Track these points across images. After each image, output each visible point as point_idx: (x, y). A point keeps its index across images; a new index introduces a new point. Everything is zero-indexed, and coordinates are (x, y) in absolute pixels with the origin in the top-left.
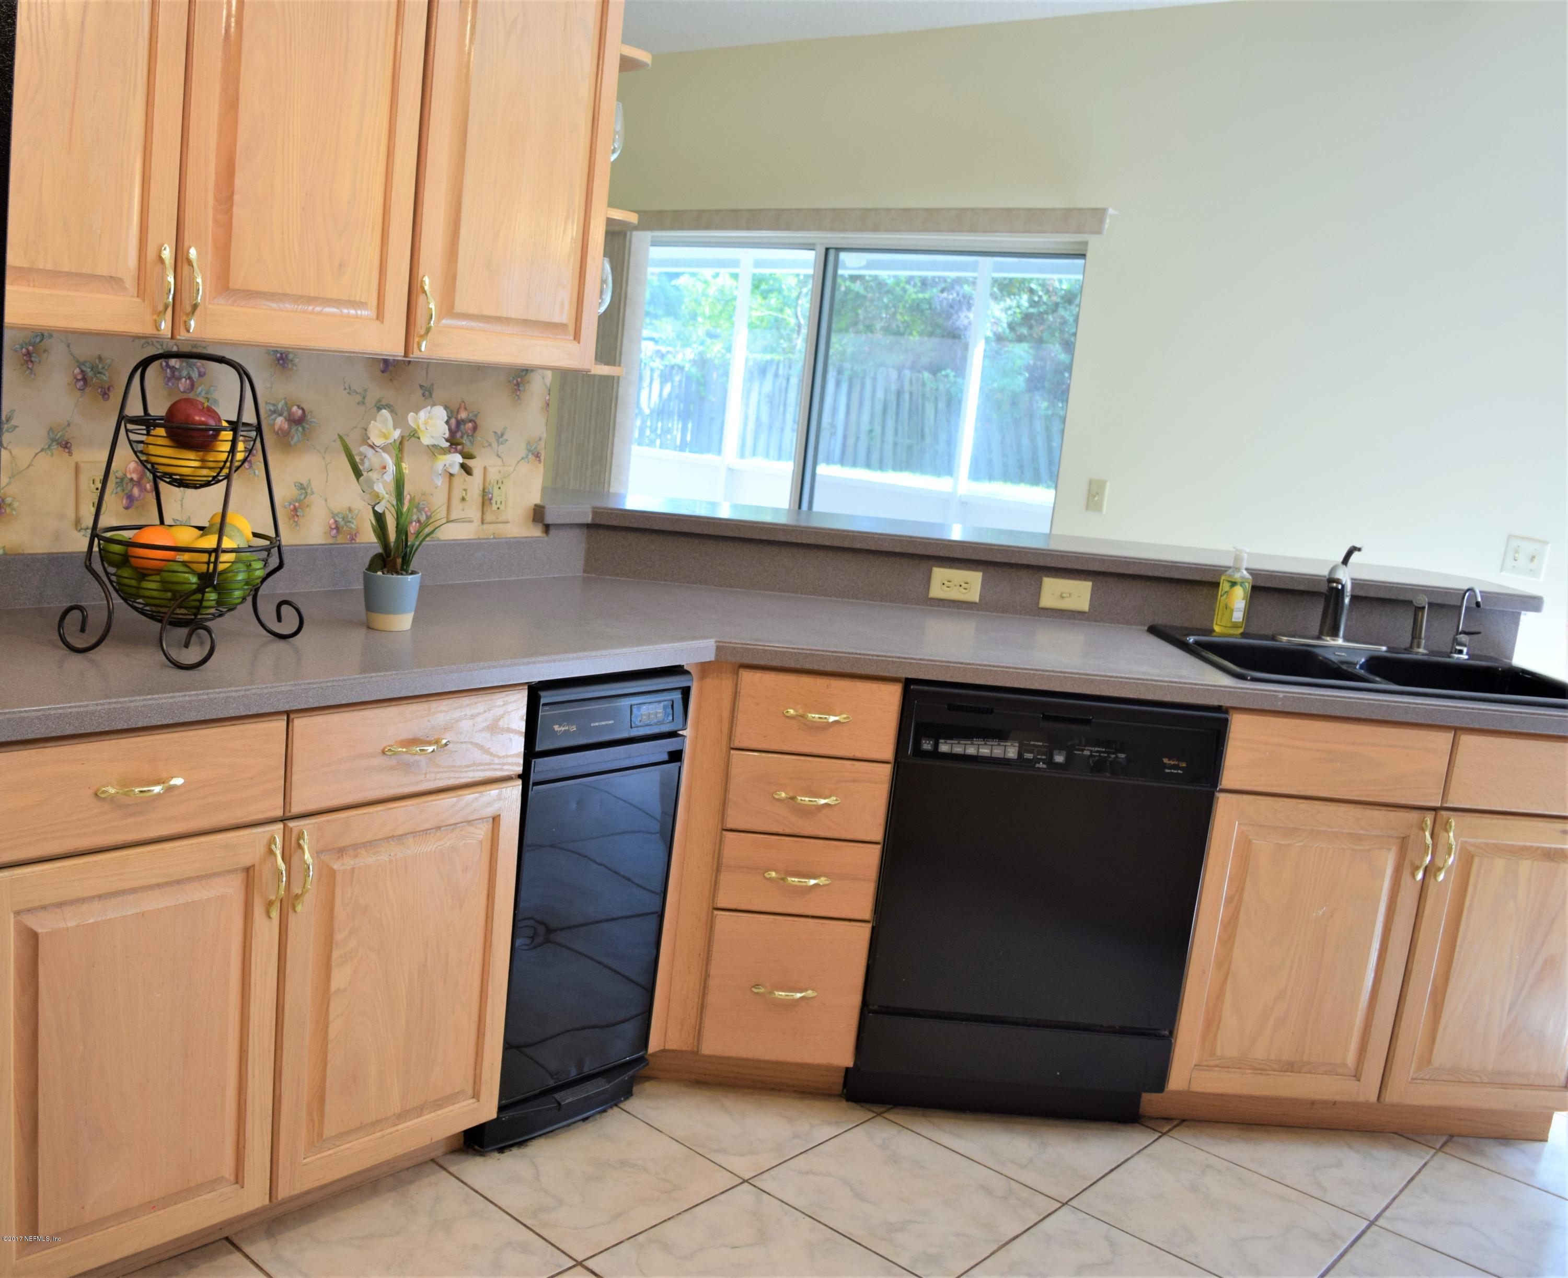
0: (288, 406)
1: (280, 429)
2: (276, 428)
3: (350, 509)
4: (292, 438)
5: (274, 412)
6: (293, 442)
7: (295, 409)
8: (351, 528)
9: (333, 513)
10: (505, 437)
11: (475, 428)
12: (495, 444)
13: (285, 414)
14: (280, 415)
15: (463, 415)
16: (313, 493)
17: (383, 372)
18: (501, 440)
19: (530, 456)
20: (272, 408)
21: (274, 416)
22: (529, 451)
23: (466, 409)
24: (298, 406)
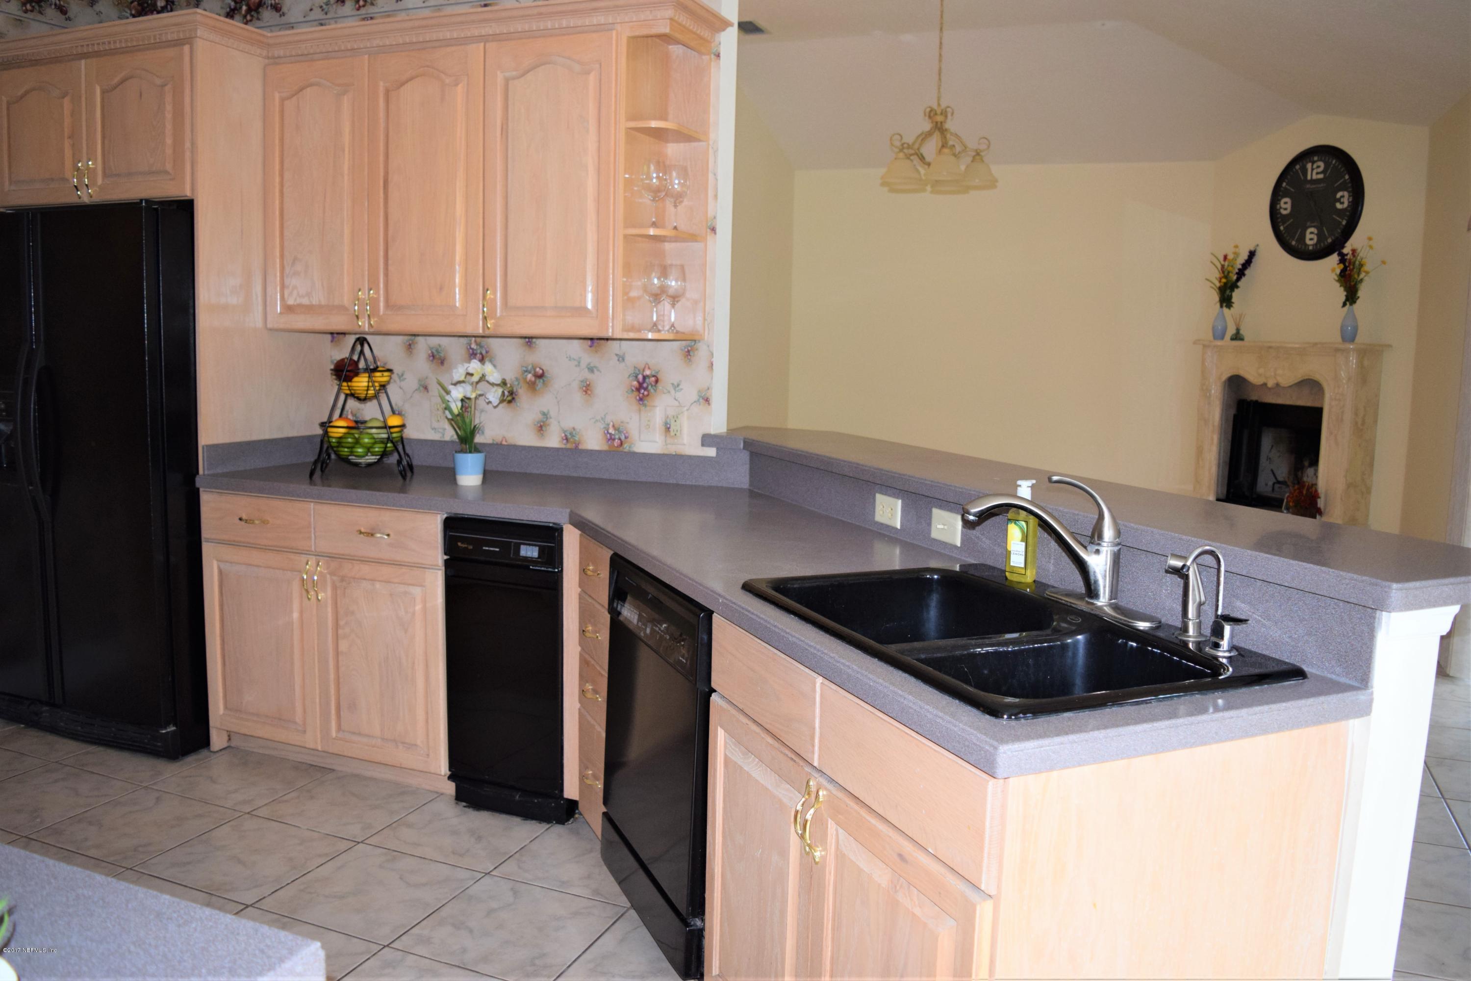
0: (534, 368)
1: (530, 381)
2: (528, 380)
3: (574, 429)
4: (537, 385)
5: (526, 371)
6: (537, 388)
7: (538, 369)
8: (575, 440)
9: (563, 430)
10: (681, 387)
11: (657, 381)
12: (673, 392)
13: (533, 372)
14: (530, 373)
15: (647, 372)
16: (551, 418)
17: (591, 347)
18: (677, 389)
19: (701, 400)
20: (525, 369)
21: (526, 374)
22: (700, 396)
23: (649, 368)
24: (540, 368)
